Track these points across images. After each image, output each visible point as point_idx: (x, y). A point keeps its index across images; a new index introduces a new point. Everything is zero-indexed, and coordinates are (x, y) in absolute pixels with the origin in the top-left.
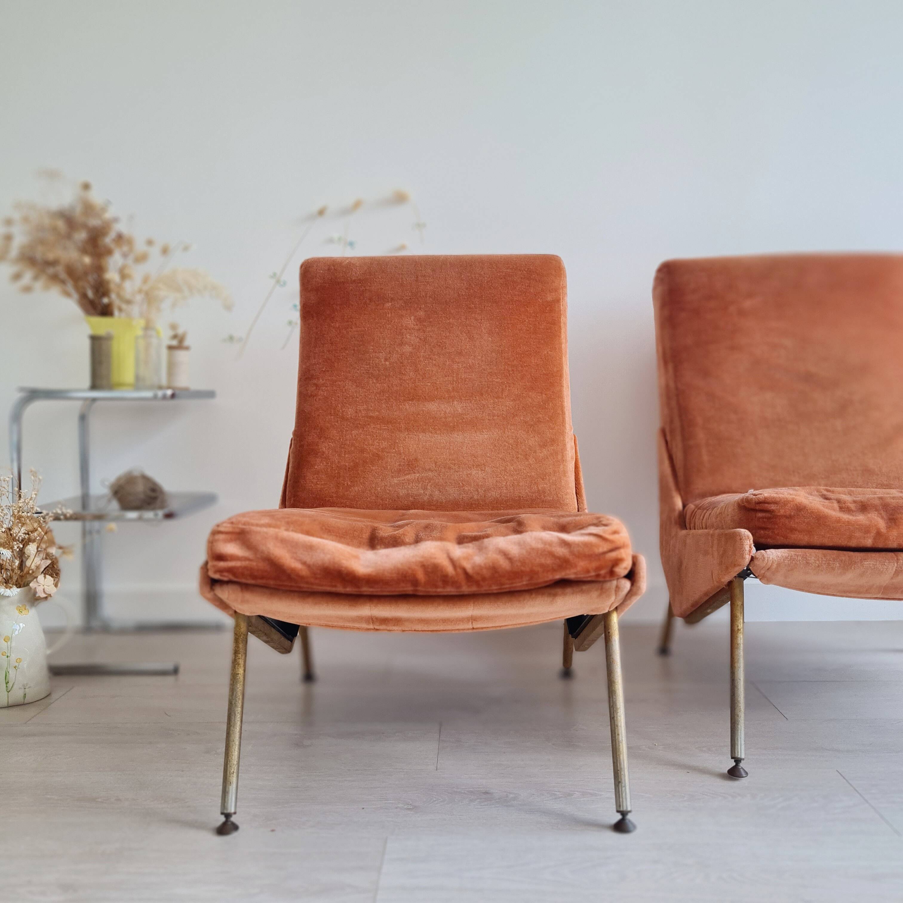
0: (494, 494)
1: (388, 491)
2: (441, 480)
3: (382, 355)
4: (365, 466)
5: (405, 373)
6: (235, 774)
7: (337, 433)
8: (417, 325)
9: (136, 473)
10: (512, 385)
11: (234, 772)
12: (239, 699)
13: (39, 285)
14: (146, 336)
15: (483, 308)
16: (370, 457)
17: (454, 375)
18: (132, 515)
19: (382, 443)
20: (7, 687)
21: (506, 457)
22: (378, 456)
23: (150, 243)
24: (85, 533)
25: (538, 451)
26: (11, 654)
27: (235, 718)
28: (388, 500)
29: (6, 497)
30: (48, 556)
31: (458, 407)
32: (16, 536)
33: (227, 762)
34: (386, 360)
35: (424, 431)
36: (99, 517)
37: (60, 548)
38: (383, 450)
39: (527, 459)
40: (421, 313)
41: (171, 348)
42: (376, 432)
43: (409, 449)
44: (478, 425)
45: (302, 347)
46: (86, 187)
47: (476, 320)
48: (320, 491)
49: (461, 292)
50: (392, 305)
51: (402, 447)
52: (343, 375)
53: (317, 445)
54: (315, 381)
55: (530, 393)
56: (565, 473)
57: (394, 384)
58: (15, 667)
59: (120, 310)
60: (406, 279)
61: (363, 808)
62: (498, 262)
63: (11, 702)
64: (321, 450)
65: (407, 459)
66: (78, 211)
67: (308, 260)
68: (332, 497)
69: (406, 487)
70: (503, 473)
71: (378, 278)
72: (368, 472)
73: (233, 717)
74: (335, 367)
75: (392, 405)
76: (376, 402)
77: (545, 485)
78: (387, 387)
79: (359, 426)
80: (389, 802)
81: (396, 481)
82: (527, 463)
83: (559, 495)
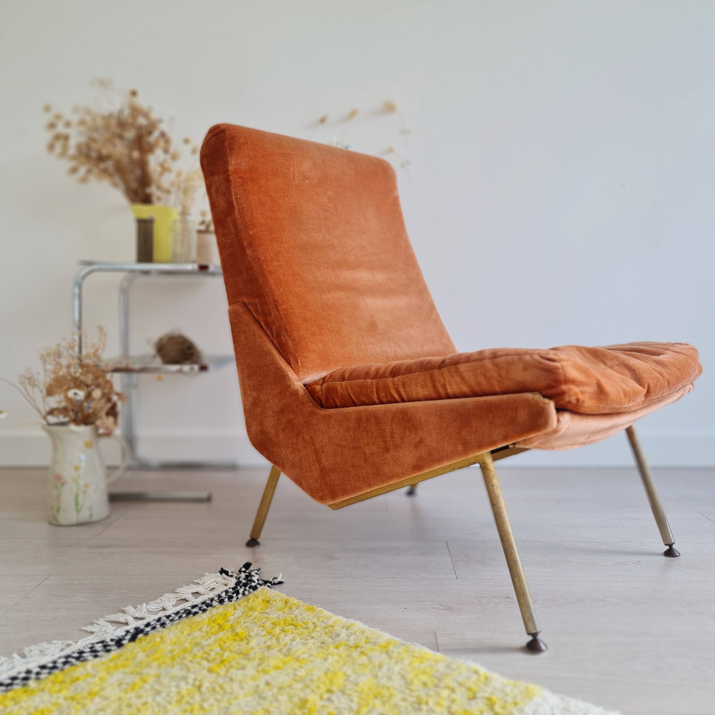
9: (176, 334)
13: (92, 178)
14: (182, 220)
18: (174, 368)
20: (77, 508)
23: (186, 141)
26: (80, 481)
30: (108, 400)
41: (200, 232)
46: (134, 93)
58: (83, 492)
59: (159, 199)
61: (406, 608)
63: (80, 521)
66: (127, 112)
80: (425, 603)
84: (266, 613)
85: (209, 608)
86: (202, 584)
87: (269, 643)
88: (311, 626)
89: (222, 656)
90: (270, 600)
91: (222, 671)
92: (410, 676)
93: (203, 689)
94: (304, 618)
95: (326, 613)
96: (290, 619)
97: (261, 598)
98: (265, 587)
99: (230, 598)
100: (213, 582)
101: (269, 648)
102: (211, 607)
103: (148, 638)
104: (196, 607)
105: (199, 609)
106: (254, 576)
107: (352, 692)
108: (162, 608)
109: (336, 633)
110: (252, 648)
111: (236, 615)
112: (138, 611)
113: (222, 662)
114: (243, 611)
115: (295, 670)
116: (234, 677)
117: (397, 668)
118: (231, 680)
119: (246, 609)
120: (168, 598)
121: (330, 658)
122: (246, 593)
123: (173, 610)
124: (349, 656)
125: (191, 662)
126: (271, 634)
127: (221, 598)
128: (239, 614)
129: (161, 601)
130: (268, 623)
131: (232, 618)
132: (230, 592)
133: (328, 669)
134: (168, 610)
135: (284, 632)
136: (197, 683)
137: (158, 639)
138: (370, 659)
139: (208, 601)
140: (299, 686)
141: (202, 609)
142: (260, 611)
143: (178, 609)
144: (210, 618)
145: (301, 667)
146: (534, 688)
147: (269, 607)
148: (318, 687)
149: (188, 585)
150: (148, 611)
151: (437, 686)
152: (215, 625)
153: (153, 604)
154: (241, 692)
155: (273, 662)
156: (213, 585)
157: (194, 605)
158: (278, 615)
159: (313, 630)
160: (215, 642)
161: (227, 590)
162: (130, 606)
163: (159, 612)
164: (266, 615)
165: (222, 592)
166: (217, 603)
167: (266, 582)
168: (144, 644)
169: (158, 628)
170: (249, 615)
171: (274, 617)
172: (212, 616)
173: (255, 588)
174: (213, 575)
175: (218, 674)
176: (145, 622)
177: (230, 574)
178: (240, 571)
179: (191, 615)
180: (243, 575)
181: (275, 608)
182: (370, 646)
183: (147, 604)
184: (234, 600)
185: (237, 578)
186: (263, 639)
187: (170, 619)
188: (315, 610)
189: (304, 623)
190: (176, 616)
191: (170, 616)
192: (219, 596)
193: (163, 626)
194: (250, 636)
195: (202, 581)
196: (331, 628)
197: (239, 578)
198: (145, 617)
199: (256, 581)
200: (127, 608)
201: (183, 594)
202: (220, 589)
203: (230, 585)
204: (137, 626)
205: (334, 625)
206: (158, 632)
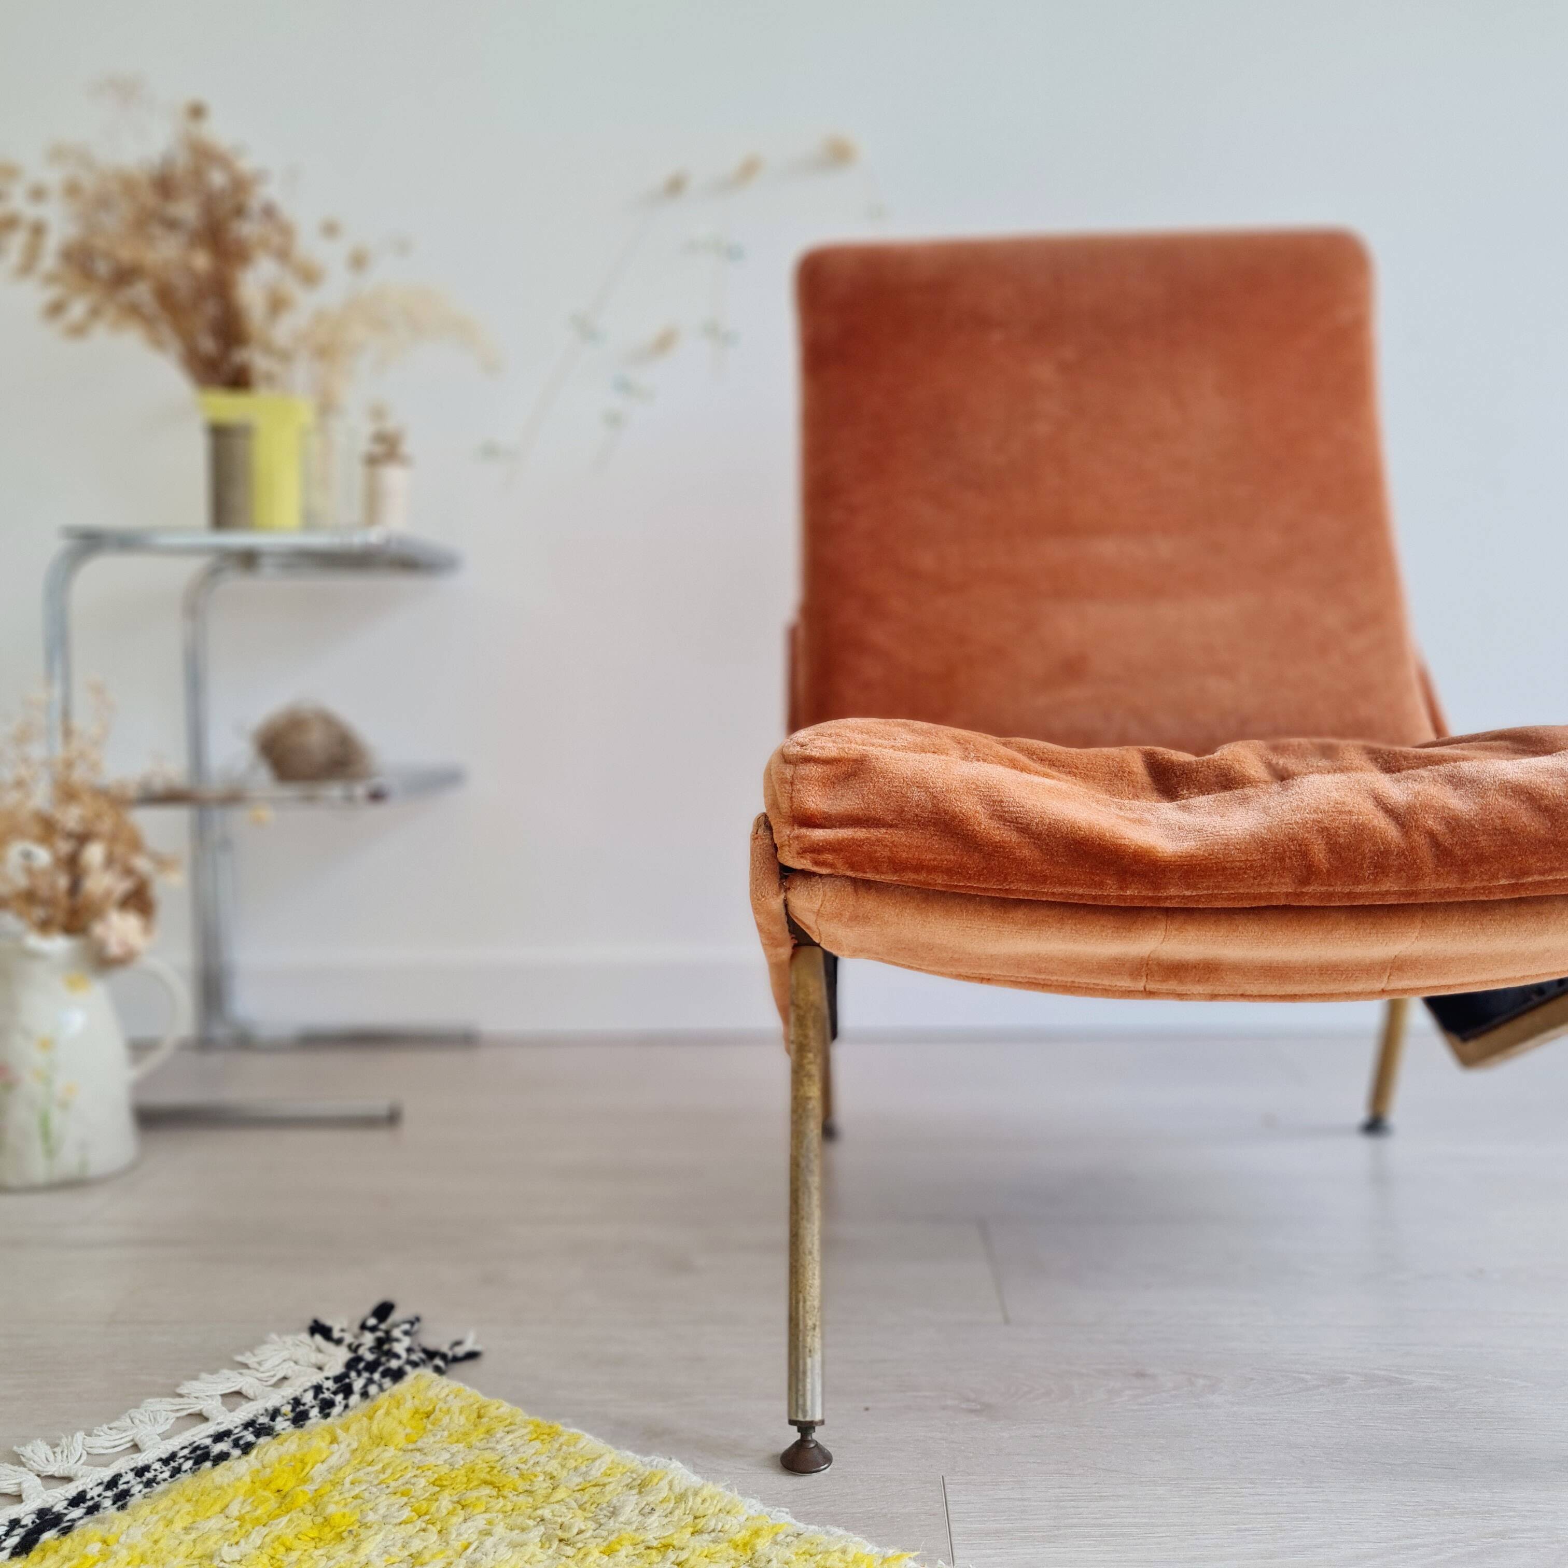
4: (970, 673)
6: (817, 1330)
8: (1059, 377)
11: (815, 1326)
13: (100, 327)
14: (321, 429)
19: (1003, 624)
21: (1279, 651)
23: (330, 230)
26: (55, 1076)
30: (128, 872)
32: (62, 825)
33: (797, 1303)
35: (1092, 597)
37: (155, 857)
38: (1007, 638)
39: (1324, 655)
41: (370, 459)
43: (1064, 636)
44: (1209, 584)
46: (197, 112)
51: (1049, 630)
57: (1018, 500)
58: (64, 1105)
59: (270, 378)
61: (867, 1409)
63: (54, 1178)
64: (870, 640)
66: (181, 161)
67: (815, 250)
69: (1065, 715)
70: (1276, 685)
72: (979, 683)
75: (1017, 544)
78: (1004, 508)
79: (951, 589)
81: (1041, 701)
82: (1325, 663)
84: (420, 1450)
85: (263, 1440)
86: (256, 1366)
87: (416, 1545)
88: (541, 1485)
90: (434, 1409)
94: (525, 1462)
95: (588, 1442)
96: (485, 1465)
97: (409, 1405)
98: (426, 1372)
99: (326, 1407)
100: (284, 1361)
101: (416, 1560)
102: (268, 1434)
103: (69, 1543)
104: (226, 1439)
105: (231, 1444)
106: (397, 1340)
108: (129, 1445)
109: (609, 1503)
111: (334, 1460)
112: (59, 1457)
114: (355, 1445)
119: (365, 1439)
120: (152, 1412)
122: (373, 1389)
123: (158, 1448)
126: (427, 1517)
127: (302, 1408)
128: (341, 1456)
129: (133, 1423)
130: (422, 1482)
131: (320, 1469)
132: (328, 1389)
134: (145, 1451)
135: (463, 1507)
137: (95, 1547)
139: (262, 1417)
141: (242, 1442)
142: (402, 1443)
143: (173, 1445)
144: (258, 1471)
147: (431, 1431)
149: (213, 1371)
150: (88, 1454)
152: (267, 1494)
153: (105, 1434)
156: (286, 1369)
157: (222, 1430)
158: (453, 1455)
159: (547, 1498)
160: (261, 1548)
161: (321, 1383)
162: (39, 1441)
163: (117, 1459)
164: (418, 1457)
165: (305, 1391)
166: (288, 1423)
167: (431, 1355)
169: (106, 1508)
170: (369, 1458)
171: (440, 1462)
172: (264, 1467)
173: (397, 1375)
174: (289, 1339)
176: (72, 1490)
177: (336, 1334)
178: (363, 1327)
179: (208, 1464)
180: (368, 1339)
181: (446, 1433)
182: (701, 1543)
183: (89, 1434)
184: (336, 1411)
185: (354, 1346)
186: (403, 1532)
187: (144, 1479)
188: (560, 1435)
189: (521, 1476)
190: (165, 1468)
191: (146, 1468)
192: (297, 1402)
193: (120, 1503)
194: (365, 1526)
195: (256, 1359)
196: (598, 1489)
197: (359, 1346)
198: (76, 1475)
199: (404, 1355)
200: (29, 1448)
201: (197, 1398)
202: (303, 1379)
203: (330, 1368)
204: (47, 1506)
205: (606, 1480)
206: (101, 1522)
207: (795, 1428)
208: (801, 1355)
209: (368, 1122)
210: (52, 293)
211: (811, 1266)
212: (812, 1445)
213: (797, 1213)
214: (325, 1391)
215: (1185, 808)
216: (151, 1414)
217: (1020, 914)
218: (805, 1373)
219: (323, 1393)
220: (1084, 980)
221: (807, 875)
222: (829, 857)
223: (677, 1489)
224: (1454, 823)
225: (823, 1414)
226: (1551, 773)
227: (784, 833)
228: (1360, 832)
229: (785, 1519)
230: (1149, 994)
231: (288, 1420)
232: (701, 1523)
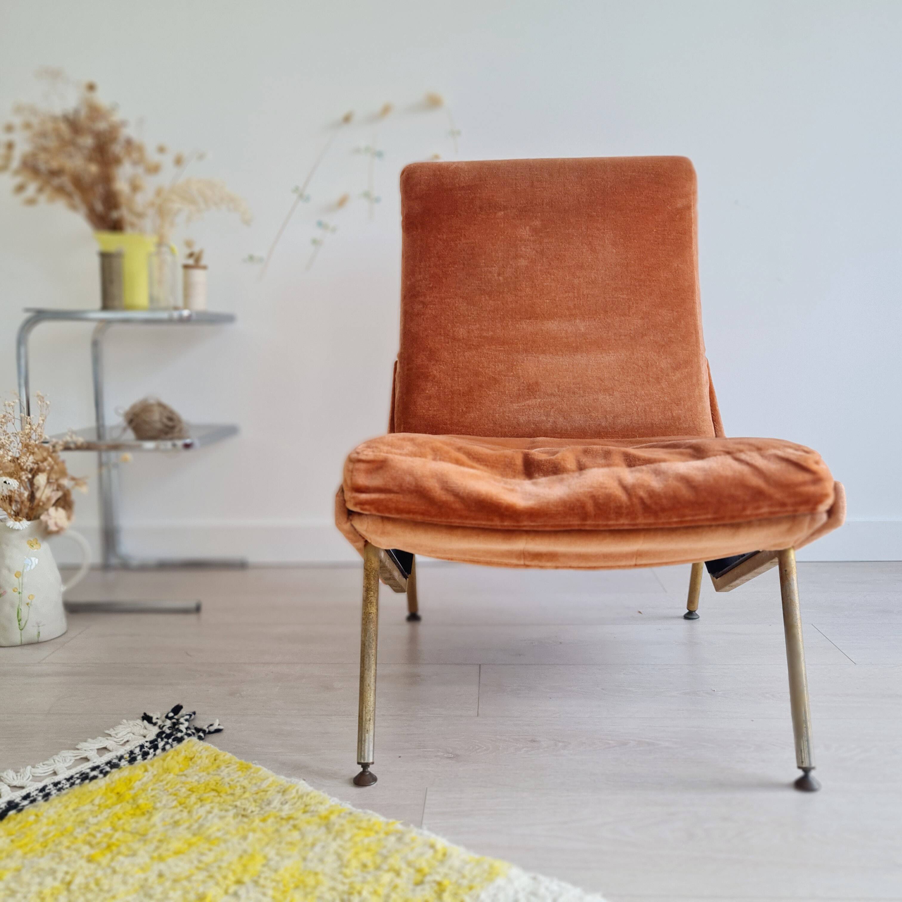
0: (623, 421)
1: (507, 418)
2: (565, 405)
3: (495, 269)
4: (480, 391)
5: (520, 289)
6: (371, 721)
7: (449, 355)
8: (532, 236)
9: (152, 401)
10: (640, 301)
11: (370, 719)
12: (373, 640)
13: (43, 198)
14: (159, 253)
15: (606, 216)
16: (486, 380)
17: (575, 291)
18: (149, 445)
19: (498, 365)
20: (19, 624)
21: (636, 380)
22: (495, 379)
23: (161, 150)
24: (101, 465)
25: (670, 374)
26: (23, 590)
27: (369, 660)
28: (507, 427)
29: (12, 424)
30: (59, 487)
31: (582, 326)
32: (24, 465)
33: (362, 709)
34: (499, 275)
35: (544, 352)
36: (116, 447)
37: (73, 479)
38: (500, 373)
39: (659, 383)
40: (537, 223)
41: (186, 267)
42: (491, 354)
43: (528, 372)
44: (603, 345)
45: (406, 262)
46: (91, 87)
47: (598, 229)
48: (433, 418)
49: (581, 198)
50: (505, 214)
51: (521, 369)
52: (453, 291)
53: (427, 368)
54: (421, 299)
55: (660, 311)
56: (701, 397)
57: (509, 300)
58: (28, 604)
59: (133, 225)
60: (520, 185)
61: (400, 757)
62: (622, 164)
63: (24, 640)
64: (431, 373)
65: (527, 382)
66: (83, 113)
67: (410, 165)
68: (446, 424)
69: (527, 413)
70: (633, 397)
71: (490, 183)
72: (484, 396)
73: (367, 659)
74: (443, 283)
75: (507, 324)
76: (490, 321)
77: (680, 411)
78: (501, 304)
79: (473, 347)
80: (427, 750)
81: (515, 406)
82: (659, 387)
83: (695, 422)
84: (185, 775)
85: (114, 770)
86: (114, 735)
87: (177, 817)
88: (238, 791)
89: (111, 837)
90: (194, 756)
91: (104, 861)
92: (347, 856)
93: (74, 887)
94: (233, 781)
95: (264, 771)
96: (214, 782)
97: (183, 754)
98: (194, 739)
99: (145, 755)
100: (128, 733)
101: (176, 824)
102: (117, 768)
103: (20, 816)
104: (97, 769)
105: (99, 772)
106: (182, 724)
107: (268, 883)
108: (52, 772)
109: (268, 799)
110: (154, 825)
111: (145, 779)
112: (19, 777)
113: (109, 847)
114: (155, 773)
115: (202, 854)
116: (118, 868)
117: (334, 846)
118: (114, 872)
119: (160, 770)
120: (64, 757)
121: (251, 836)
122: (168, 747)
123: (65, 774)
124: (277, 831)
125: (68, 848)
126: (184, 805)
127: (134, 755)
128: (148, 778)
129: (54, 762)
130: (184, 790)
131: (138, 783)
132: (147, 747)
133: (245, 851)
134: (59, 775)
135: (201, 801)
136: (68, 878)
137: (32, 818)
138: (303, 836)
139: (114, 760)
140: (201, 876)
141: (104, 771)
142: (177, 772)
143: (72, 772)
144: (109, 785)
145: (210, 850)
146: (500, 865)
147: (191, 766)
148: (225, 878)
149: (94, 738)
150: (33, 776)
151: (378, 868)
152: (112, 794)
153: (41, 767)
154: (123, 889)
155: (175, 845)
156: (129, 737)
157: (95, 765)
158: (200, 778)
159: (240, 797)
160: (107, 818)
161: (143, 743)
162: (10, 771)
163: (46, 778)
164: (184, 778)
165: (136, 747)
167: (198, 730)
168: (12, 824)
169: (39, 801)
170: (161, 779)
171: (194, 781)
172: (112, 782)
173: (180, 740)
174: (131, 723)
175: (99, 864)
176: (24, 792)
177: (154, 720)
178: (167, 717)
179: (87, 781)
180: (168, 723)
181: (198, 768)
182: (307, 816)
183: (33, 767)
184: (149, 757)
185: (161, 726)
186: (171, 812)
187: (58, 787)
188: (251, 768)
189: (230, 787)
190: (68, 783)
191: (59, 783)
192: (132, 752)
193: (46, 798)
194: (155, 808)
195: (115, 732)
196: (264, 793)
197: (164, 726)
198: (26, 786)
199: (184, 731)
200: (5, 773)
201: (85, 750)
202: (135, 742)
203: (149, 736)
204: (12, 799)
205: (268, 789)
206: (36, 806)
207: (360, 766)
208: (363, 733)
209: (185, 611)
210: (18, 180)
211: (369, 691)
212: (368, 773)
213: (364, 667)
214: (145, 747)
215: (535, 484)
216: (63, 759)
217: (459, 532)
218: (365, 741)
219: (144, 748)
220: (495, 560)
221: (359, 514)
222: (367, 507)
223: (300, 793)
224: (652, 494)
225: (373, 759)
226: (698, 469)
227: (348, 495)
228: (609, 498)
229: (348, 806)
230: (527, 566)
231: (126, 761)
232: (308, 808)
